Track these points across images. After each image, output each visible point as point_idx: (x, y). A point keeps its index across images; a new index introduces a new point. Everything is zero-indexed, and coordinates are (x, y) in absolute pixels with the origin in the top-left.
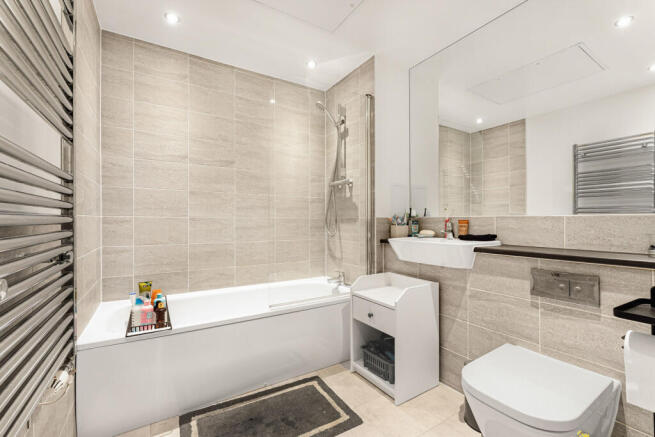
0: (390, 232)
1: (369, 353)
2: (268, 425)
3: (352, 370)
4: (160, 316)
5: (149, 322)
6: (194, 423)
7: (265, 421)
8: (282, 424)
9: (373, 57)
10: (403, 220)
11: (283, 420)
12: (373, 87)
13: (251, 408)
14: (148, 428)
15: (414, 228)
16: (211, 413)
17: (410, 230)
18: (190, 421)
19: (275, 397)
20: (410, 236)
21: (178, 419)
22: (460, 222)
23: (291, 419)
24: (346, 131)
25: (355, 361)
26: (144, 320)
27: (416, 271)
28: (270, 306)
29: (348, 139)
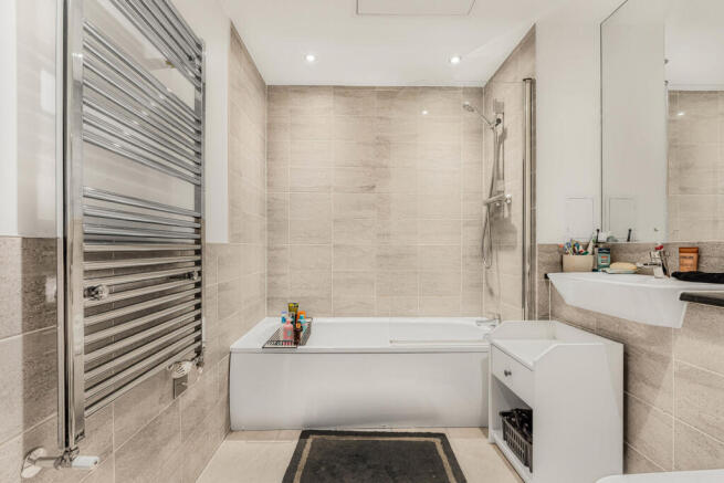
0: (562, 263)
1: (508, 424)
2: (369, 467)
3: (490, 440)
4: (297, 336)
5: (289, 339)
6: (310, 441)
7: (369, 462)
8: (384, 471)
9: (534, 27)
10: (586, 247)
11: (386, 468)
12: (534, 67)
13: (362, 445)
14: (277, 432)
15: (603, 259)
16: (326, 437)
17: (596, 260)
18: (308, 437)
19: (389, 441)
20: (594, 270)
21: (300, 432)
22: (682, 250)
23: (395, 469)
24: (504, 131)
25: (494, 429)
26: (285, 335)
27: (592, 322)
28: (391, 342)
29: (506, 142)
